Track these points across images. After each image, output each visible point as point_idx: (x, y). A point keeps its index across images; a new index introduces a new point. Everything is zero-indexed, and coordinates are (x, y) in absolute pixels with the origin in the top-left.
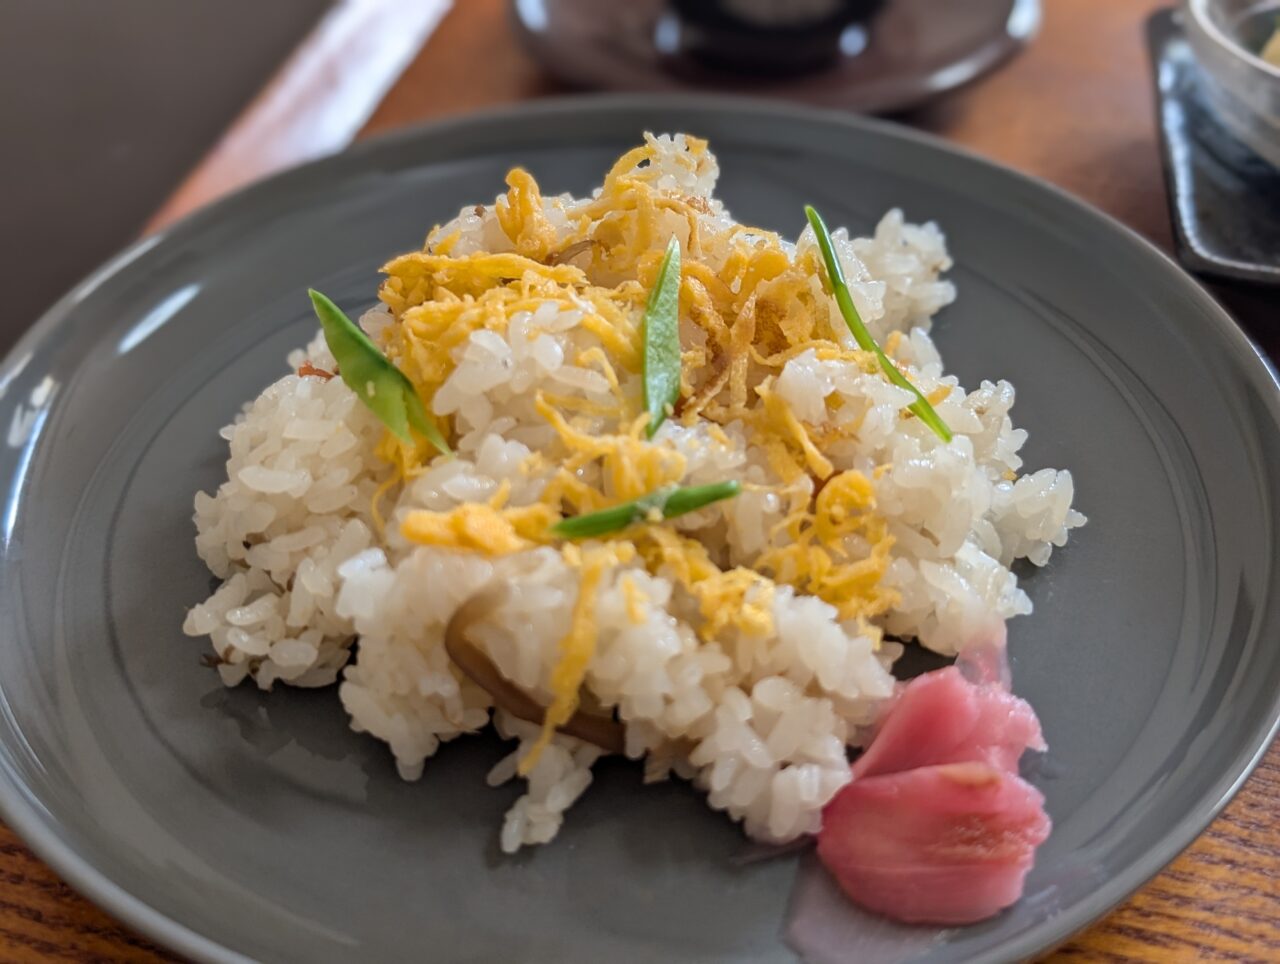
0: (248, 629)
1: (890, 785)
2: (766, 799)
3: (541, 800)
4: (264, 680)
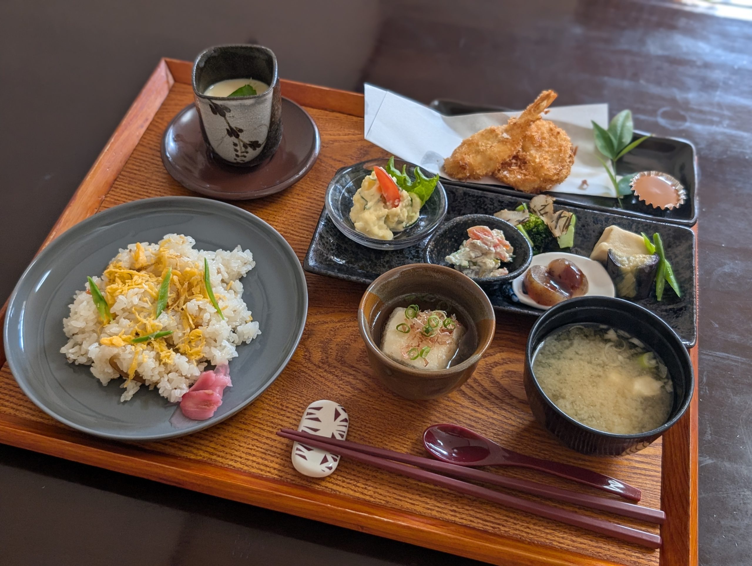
0: (73, 354)
1: (195, 393)
2: (170, 395)
3: (128, 392)
4: (77, 363)
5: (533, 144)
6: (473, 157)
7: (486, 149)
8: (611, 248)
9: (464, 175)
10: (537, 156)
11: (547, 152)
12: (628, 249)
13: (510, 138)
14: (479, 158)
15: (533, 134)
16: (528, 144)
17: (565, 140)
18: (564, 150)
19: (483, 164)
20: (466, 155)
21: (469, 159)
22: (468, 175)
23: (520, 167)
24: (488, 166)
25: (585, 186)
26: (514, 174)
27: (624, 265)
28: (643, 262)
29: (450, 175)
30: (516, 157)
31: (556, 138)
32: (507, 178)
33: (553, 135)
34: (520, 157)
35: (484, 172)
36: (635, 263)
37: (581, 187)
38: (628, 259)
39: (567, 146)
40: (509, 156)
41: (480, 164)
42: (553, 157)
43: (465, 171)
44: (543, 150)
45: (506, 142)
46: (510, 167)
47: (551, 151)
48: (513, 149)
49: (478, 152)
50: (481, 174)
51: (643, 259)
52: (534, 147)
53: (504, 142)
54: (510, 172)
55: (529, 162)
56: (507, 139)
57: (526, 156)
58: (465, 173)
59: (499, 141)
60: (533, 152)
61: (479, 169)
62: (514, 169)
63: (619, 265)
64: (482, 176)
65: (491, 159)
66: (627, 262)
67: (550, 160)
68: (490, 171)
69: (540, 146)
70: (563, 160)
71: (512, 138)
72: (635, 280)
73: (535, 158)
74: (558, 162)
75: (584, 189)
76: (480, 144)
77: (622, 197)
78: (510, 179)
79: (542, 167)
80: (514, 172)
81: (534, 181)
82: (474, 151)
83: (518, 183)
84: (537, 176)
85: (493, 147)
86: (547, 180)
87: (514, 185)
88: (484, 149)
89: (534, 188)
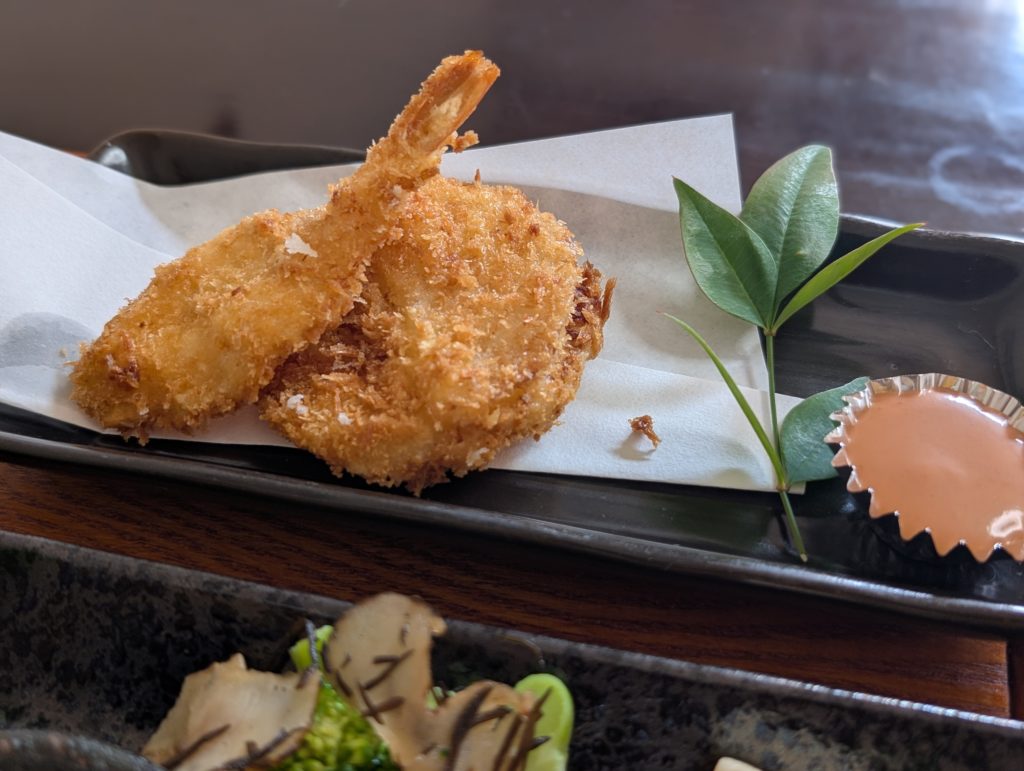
6: (168, 337)
13: (313, 254)
15: (426, 237)
16: (400, 278)
25: (645, 444)
26: (332, 405)
30: (349, 331)
31: (522, 251)
32: (298, 425)
33: (509, 237)
34: (366, 331)
35: (206, 402)
37: (626, 450)
40: (307, 333)
41: (192, 364)
43: (132, 399)
45: (294, 271)
46: (319, 376)
49: (191, 315)
50: (194, 407)
55: (396, 354)
59: (272, 272)
60: (417, 310)
62: (338, 386)
65: (225, 345)
68: (226, 395)
69: (452, 285)
71: (323, 257)
73: (420, 334)
75: (640, 457)
76: (203, 281)
77: (801, 490)
78: (311, 428)
79: (439, 373)
80: (334, 394)
81: (409, 436)
82: (177, 312)
83: (341, 447)
84: (420, 412)
85: (240, 295)
86: (466, 430)
87: (323, 452)
88: (212, 301)
89: (411, 464)
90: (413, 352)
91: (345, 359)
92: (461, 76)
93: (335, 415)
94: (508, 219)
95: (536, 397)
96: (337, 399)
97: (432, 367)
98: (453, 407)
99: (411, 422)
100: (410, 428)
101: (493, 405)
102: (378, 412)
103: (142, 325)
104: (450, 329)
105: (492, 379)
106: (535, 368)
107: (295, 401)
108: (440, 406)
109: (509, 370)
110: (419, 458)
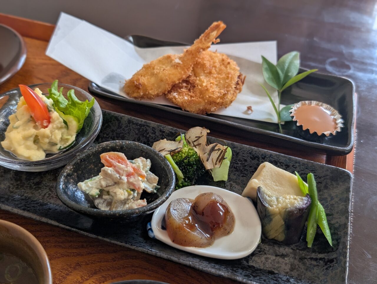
5: (204, 71)
6: (148, 79)
7: (160, 72)
8: (261, 186)
9: (138, 95)
10: (205, 81)
11: (216, 78)
12: (280, 188)
13: (181, 63)
14: (153, 80)
15: (205, 62)
16: (199, 70)
17: (234, 69)
18: (231, 77)
19: (156, 85)
20: (143, 77)
21: (144, 80)
22: (142, 94)
23: (189, 90)
24: (159, 87)
25: (250, 112)
26: (183, 96)
27: (271, 206)
28: (292, 204)
29: (128, 94)
30: (187, 81)
31: (226, 67)
32: (176, 99)
33: (223, 64)
34: (190, 81)
35: (156, 93)
36: (284, 204)
37: (246, 113)
38: (277, 199)
39: (234, 74)
40: (179, 80)
41: (153, 84)
42: (220, 82)
43: (139, 91)
44: (212, 76)
45: (177, 66)
46: (180, 89)
47: (219, 78)
48: (183, 72)
49: (153, 74)
50: (153, 94)
51: (293, 201)
52: (205, 73)
53: (176, 66)
54: (179, 94)
55: (198, 86)
56: (179, 64)
57: (196, 80)
58: (139, 93)
59: (172, 66)
60: (202, 77)
61: (152, 89)
62: (184, 92)
63: (267, 205)
64: (153, 96)
65: (162, 81)
66: (276, 203)
67: (217, 85)
68: (161, 92)
69: (210, 73)
70: (229, 86)
71: (183, 63)
72: (283, 223)
73: (203, 82)
74: (225, 87)
75: (248, 114)
76: (156, 67)
77: (283, 123)
78: (179, 100)
79: (207, 90)
80: (183, 94)
81: (199, 103)
82: (150, 74)
83: (185, 104)
84: (202, 98)
85: (165, 70)
86: (212, 102)
87: (181, 105)
88: (158, 71)
89: (199, 109)
90: (201, 86)
91: (186, 87)
92: (217, 27)
93: (184, 97)
94: (223, 60)
95: (227, 98)
96: (184, 94)
97: (206, 88)
98: (210, 97)
99: (201, 100)
100: (200, 101)
101: (218, 97)
102: (193, 97)
103: (142, 76)
104: (210, 81)
105: (219, 93)
106: (228, 91)
107: (175, 94)
108: (207, 96)
109: (222, 91)
110: (201, 108)
